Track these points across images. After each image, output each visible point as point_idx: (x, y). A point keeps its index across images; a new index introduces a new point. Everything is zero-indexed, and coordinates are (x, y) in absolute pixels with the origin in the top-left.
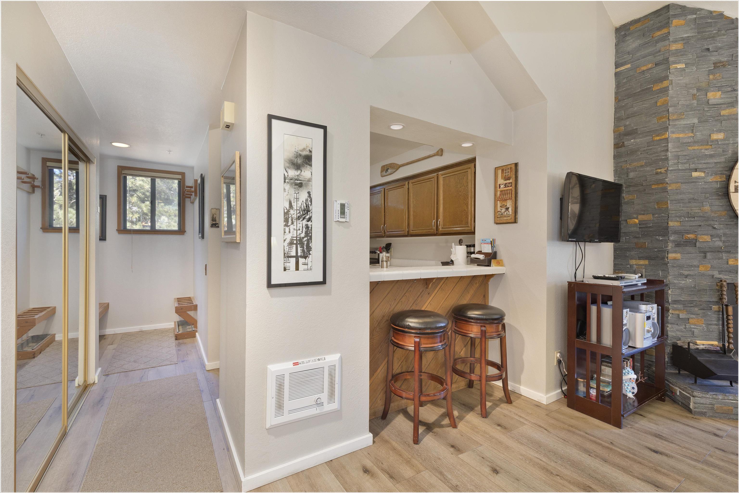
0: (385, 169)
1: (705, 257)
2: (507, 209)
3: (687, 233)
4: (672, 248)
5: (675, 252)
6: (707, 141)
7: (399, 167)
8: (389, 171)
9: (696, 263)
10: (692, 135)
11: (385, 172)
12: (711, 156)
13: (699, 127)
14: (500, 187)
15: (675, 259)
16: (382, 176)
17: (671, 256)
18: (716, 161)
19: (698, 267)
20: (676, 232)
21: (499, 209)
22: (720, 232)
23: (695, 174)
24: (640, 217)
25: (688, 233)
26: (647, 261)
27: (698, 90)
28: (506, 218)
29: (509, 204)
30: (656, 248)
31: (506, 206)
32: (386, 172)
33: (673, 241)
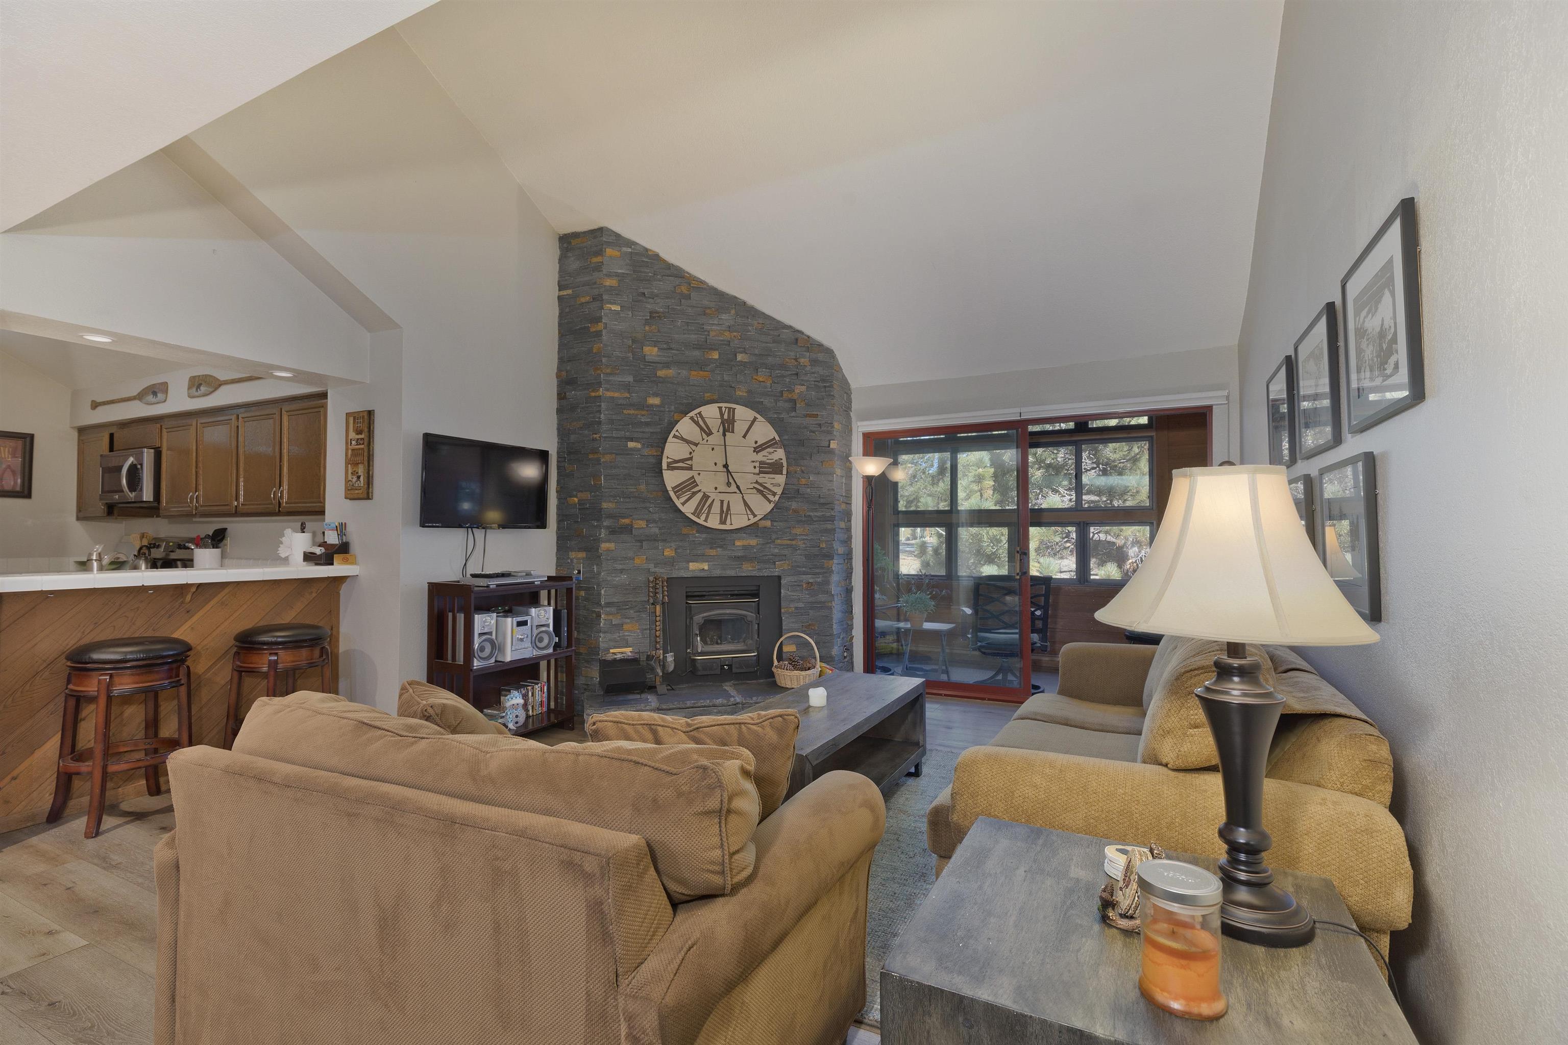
0: (196, 384)
1: (642, 546)
2: (359, 477)
3: (622, 517)
4: (606, 535)
5: (609, 541)
6: (642, 406)
7: (220, 385)
8: (203, 389)
9: (630, 554)
10: (628, 395)
11: (195, 389)
12: (647, 424)
13: (635, 387)
14: (351, 443)
15: (608, 550)
16: (191, 397)
17: (604, 546)
18: (651, 430)
19: (633, 559)
20: (610, 516)
21: (350, 478)
22: (656, 516)
23: (631, 445)
24: (579, 494)
25: (624, 517)
26: (585, 553)
27: (634, 341)
28: (357, 491)
29: (361, 470)
30: (592, 537)
31: (357, 473)
32: (197, 390)
33: (608, 527)
